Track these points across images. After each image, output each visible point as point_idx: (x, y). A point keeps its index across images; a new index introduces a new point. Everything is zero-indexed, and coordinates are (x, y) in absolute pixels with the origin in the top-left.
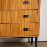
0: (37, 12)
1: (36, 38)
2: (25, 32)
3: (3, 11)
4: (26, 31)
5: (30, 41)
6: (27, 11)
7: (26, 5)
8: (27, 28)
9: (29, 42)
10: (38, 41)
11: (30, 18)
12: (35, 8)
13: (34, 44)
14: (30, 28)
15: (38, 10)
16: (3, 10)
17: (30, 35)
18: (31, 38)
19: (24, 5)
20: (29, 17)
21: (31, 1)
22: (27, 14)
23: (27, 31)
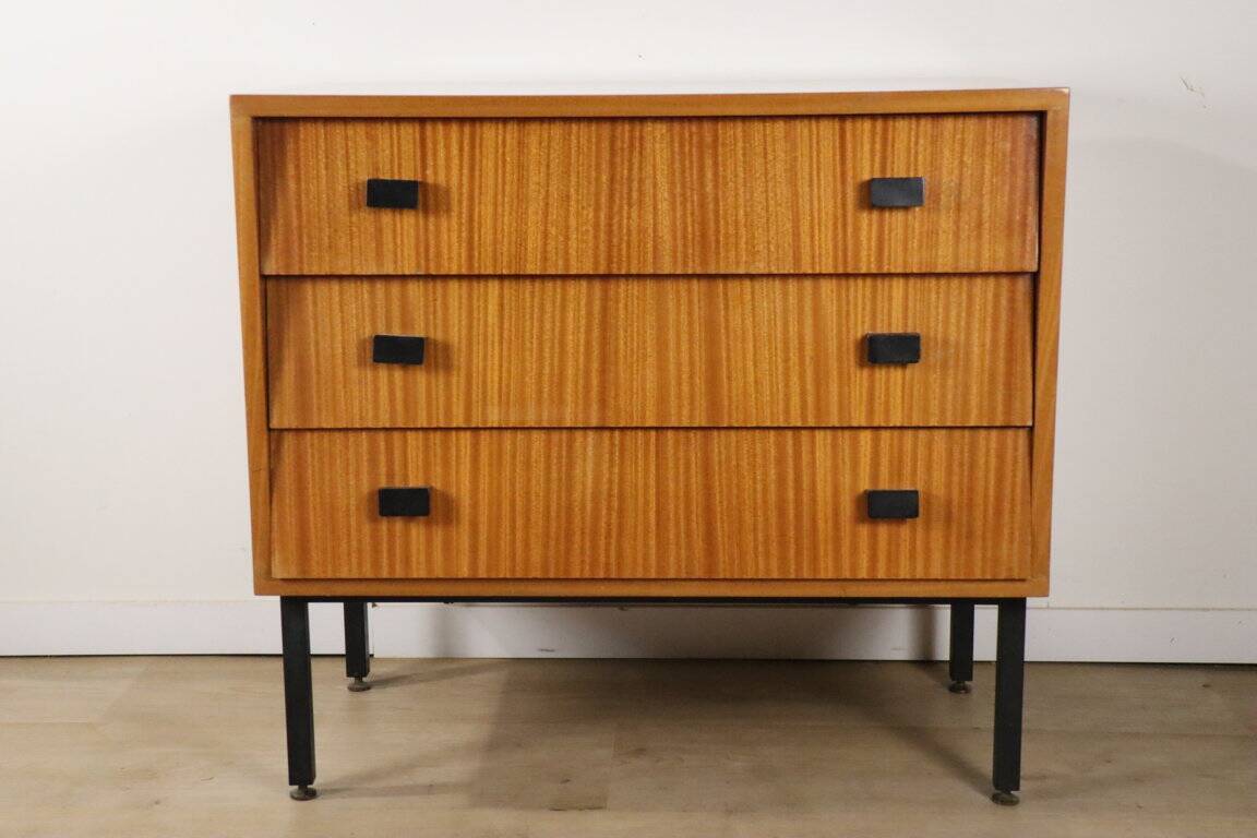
0: (1023, 308)
1: (1013, 614)
2: (874, 537)
3: (622, 285)
4: (883, 530)
5: (943, 652)
6: (898, 286)
7: (896, 219)
8: (907, 487)
9: (925, 662)
10: (1028, 657)
11: (934, 377)
12: (994, 256)
13: (983, 686)
14: (938, 489)
15: (1035, 277)
16: (628, 276)
17: (936, 572)
18: (944, 614)
19: (868, 220)
20: (931, 353)
21: (948, 179)
22: (897, 329)
23: (905, 530)
